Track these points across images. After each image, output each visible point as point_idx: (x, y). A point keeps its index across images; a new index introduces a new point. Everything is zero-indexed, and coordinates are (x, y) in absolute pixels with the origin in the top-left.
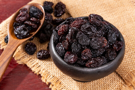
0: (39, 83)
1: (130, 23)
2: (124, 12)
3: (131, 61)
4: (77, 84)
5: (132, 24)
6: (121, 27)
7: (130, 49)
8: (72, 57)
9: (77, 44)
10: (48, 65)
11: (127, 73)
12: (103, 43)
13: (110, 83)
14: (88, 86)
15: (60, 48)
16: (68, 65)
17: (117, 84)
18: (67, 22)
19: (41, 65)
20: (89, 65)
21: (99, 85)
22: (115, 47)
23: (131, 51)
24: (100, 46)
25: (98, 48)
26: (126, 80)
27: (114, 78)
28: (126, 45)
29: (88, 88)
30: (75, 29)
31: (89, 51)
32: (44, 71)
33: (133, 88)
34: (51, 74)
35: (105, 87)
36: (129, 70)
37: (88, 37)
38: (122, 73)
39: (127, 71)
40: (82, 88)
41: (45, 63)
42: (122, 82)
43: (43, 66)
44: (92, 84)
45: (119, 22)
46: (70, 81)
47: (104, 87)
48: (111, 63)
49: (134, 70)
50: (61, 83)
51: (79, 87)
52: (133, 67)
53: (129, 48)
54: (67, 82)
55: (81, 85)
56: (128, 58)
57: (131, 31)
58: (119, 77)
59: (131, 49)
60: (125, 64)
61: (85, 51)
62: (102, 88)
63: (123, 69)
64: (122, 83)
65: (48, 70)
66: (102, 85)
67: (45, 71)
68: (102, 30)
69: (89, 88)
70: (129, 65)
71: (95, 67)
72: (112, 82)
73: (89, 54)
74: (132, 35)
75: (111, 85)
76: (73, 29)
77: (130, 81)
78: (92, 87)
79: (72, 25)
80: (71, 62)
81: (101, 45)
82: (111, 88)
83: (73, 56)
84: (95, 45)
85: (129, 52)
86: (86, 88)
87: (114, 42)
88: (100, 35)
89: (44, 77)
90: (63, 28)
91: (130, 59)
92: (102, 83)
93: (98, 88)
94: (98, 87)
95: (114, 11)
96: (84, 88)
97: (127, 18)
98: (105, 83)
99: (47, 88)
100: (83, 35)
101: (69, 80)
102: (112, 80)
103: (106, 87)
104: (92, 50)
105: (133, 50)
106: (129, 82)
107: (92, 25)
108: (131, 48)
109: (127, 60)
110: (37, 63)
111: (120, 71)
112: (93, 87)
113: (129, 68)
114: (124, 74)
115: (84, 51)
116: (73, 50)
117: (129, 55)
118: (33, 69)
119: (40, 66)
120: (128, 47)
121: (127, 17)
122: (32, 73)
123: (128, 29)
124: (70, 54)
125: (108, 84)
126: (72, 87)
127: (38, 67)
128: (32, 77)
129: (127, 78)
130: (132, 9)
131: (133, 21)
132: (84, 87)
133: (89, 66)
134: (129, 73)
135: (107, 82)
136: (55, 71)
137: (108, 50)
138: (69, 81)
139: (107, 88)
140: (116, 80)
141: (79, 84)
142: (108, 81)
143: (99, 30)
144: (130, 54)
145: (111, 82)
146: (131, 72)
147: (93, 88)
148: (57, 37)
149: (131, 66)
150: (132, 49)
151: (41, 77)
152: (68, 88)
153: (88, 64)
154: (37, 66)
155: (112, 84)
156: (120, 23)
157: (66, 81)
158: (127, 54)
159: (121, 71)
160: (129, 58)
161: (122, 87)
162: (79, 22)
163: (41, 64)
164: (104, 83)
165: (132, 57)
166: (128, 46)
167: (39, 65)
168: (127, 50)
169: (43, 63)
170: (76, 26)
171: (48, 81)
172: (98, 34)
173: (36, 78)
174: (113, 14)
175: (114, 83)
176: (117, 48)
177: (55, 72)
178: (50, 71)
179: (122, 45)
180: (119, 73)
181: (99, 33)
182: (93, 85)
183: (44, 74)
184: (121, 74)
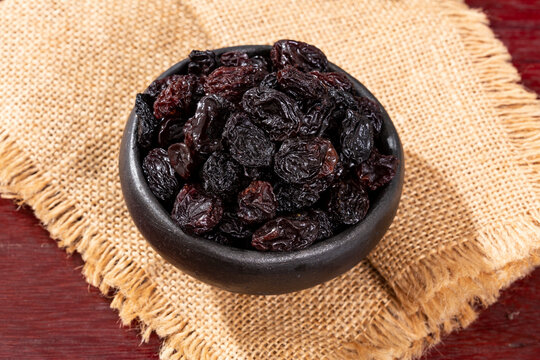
0: (75, 284)
1: (426, 70)
2: (404, 27)
3: (422, 218)
4: (215, 296)
5: (432, 72)
6: (390, 82)
7: (422, 172)
8: (202, 207)
9: (224, 163)
10: (110, 216)
11: (407, 263)
12: (324, 161)
13: (337, 301)
14: (255, 307)
15: (158, 168)
16: (186, 236)
17: (363, 308)
18: (191, 65)
19: (85, 215)
20: (264, 241)
21: (296, 304)
22: (366, 174)
23: (423, 181)
24: (311, 173)
25: (303, 179)
26: (400, 289)
27: (356, 283)
28: (406, 156)
29: (257, 315)
30: (221, 101)
31: (269, 191)
32: (94, 243)
33: (423, 323)
34: (121, 253)
35: (320, 314)
36: (414, 255)
37: (267, 136)
38: (387, 264)
39: (405, 258)
40: (232, 315)
41: (101, 210)
42: (385, 300)
43: (93, 221)
44: (270, 301)
45: (384, 65)
46: (190, 284)
47: (317, 313)
48: (349, 238)
49: (432, 256)
50: (157, 292)
51: (221, 310)
52: (431, 244)
53: (416, 169)
54: (178, 288)
55: (228, 301)
56: (413, 206)
57: (427, 102)
58: (373, 277)
59: (425, 174)
60: (401, 228)
61: (254, 191)
62: (308, 320)
63: (393, 247)
64: (383, 303)
65: (110, 239)
66: (307, 306)
67: (97, 241)
68: (322, 111)
69: (261, 316)
70: (415, 232)
71: (285, 251)
72: (345, 297)
73: (267, 201)
74: (429, 116)
75: (341, 309)
76: (212, 100)
77: (416, 296)
78: (269, 312)
79: (210, 84)
80: (197, 227)
81: (313, 169)
82: (343, 320)
83: (206, 206)
84: (292, 169)
85: (417, 185)
86: (248, 315)
87: (362, 155)
88: (314, 129)
89: (93, 266)
90: (174, 94)
91: (420, 211)
92: (307, 300)
93: (294, 319)
94: (294, 312)
95: (366, 25)
96: (239, 314)
97: (415, 51)
98: (320, 299)
99: (101, 307)
100: (248, 127)
101: (187, 281)
102: (348, 290)
103: (324, 314)
104: (279, 186)
105: (432, 177)
106: (411, 299)
107: (284, 91)
108: (424, 169)
109: (408, 216)
110: (71, 204)
111: (381, 255)
112: (273, 312)
113: (413, 247)
114: (394, 266)
115: (247, 190)
116: (209, 185)
117: (416, 195)
118: (55, 231)
119: (79, 219)
120: (415, 166)
121: (414, 46)
122: (48, 245)
123: (417, 92)
124: (194, 197)
125: (332, 306)
126: (198, 307)
127: (75, 222)
128: (49, 260)
129: (405, 284)
130: (437, 20)
131: (436, 64)
132: (240, 311)
133: (265, 245)
134: (415, 264)
135: (328, 298)
136: (135, 241)
137: (340, 187)
138: (187, 285)
139: (325, 320)
140: (361, 290)
141: (220, 296)
142: (331, 291)
143: (311, 112)
144: (419, 192)
145: (340, 298)
146: (421, 261)
147: (274, 318)
148: (150, 124)
149: (421, 238)
150: (431, 172)
151: (83, 263)
152: (182, 313)
153: (262, 238)
154: (72, 219)
155: (345, 304)
156: (388, 66)
157: (173, 283)
158: (410, 192)
159: (384, 254)
160: (417, 209)
161: (383, 318)
162: (236, 75)
163: (86, 212)
164: (316, 299)
165: (428, 204)
166: (413, 162)
167: (79, 213)
168: (412, 176)
169: (93, 208)
170: (223, 90)
171: (110, 281)
172: (304, 125)
173: (64, 265)
174: (363, 33)
175: (353, 300)
176: (371, 178)
177: (134, 247)
178: (117, 240)
179: (393, 171)
180: (374, 261)
181: (308, 122)
182: (273, 305)
183: (94, 253)
184: (383, 266)
